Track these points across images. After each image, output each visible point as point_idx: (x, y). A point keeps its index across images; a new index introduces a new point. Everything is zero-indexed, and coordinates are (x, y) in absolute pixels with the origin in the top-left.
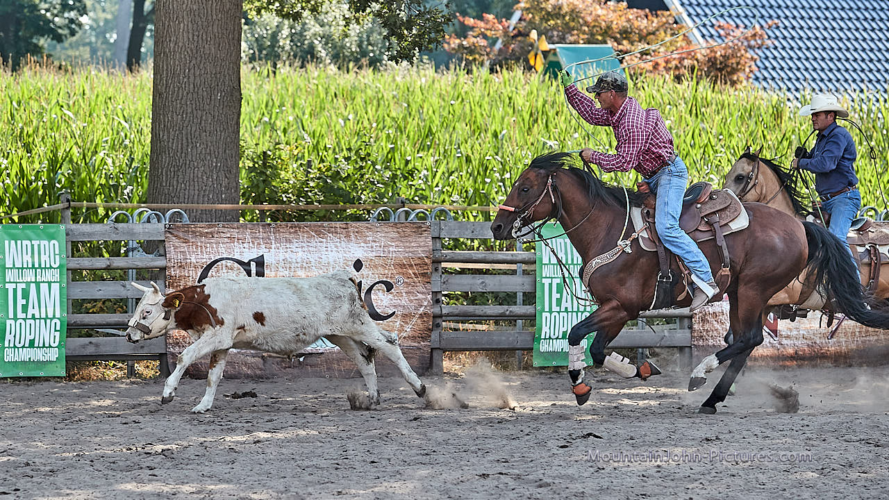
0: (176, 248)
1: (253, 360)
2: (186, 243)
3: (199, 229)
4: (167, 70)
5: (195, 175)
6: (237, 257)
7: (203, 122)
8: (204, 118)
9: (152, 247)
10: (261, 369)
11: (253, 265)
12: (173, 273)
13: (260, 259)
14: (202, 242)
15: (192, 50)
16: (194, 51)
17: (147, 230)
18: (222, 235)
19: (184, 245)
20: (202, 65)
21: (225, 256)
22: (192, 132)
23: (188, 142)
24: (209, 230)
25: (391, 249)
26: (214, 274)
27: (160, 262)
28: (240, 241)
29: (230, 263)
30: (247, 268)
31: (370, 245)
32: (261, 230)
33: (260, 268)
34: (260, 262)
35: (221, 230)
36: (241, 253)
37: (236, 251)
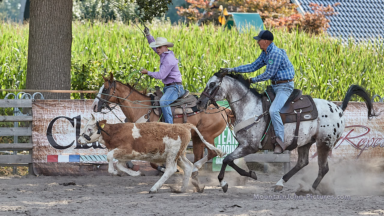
0: (37, 111)
1: (75, 167)
3: (49, 102)
4: (36, 24)
5: (49, 75)
6: (67, 116)
7: (53, 50)
8: (54, 47)
9: (26, 111)
10: (78, 171)
11: (75, 120)
12: (36, 123)
13: (79, 117)
14: (50, 109)
15: (48, 14)
16: (49, 15)
17: (23, 103)
18: (60, 105)
19: (41, 110)
20: (53, 22)
21: (61, 116)
22: (48, 54)
23: (45, 59)
24: (54, 103)
26: (56, 124)
27: (29, 118)
28: (69, 108)
29: (64, 119)
30: (72, 121)
32: (79, 103)
33: (78, 122)
34: (79, 119)
35: (60, 103)
36: (69, 114)
37: (67, 113)
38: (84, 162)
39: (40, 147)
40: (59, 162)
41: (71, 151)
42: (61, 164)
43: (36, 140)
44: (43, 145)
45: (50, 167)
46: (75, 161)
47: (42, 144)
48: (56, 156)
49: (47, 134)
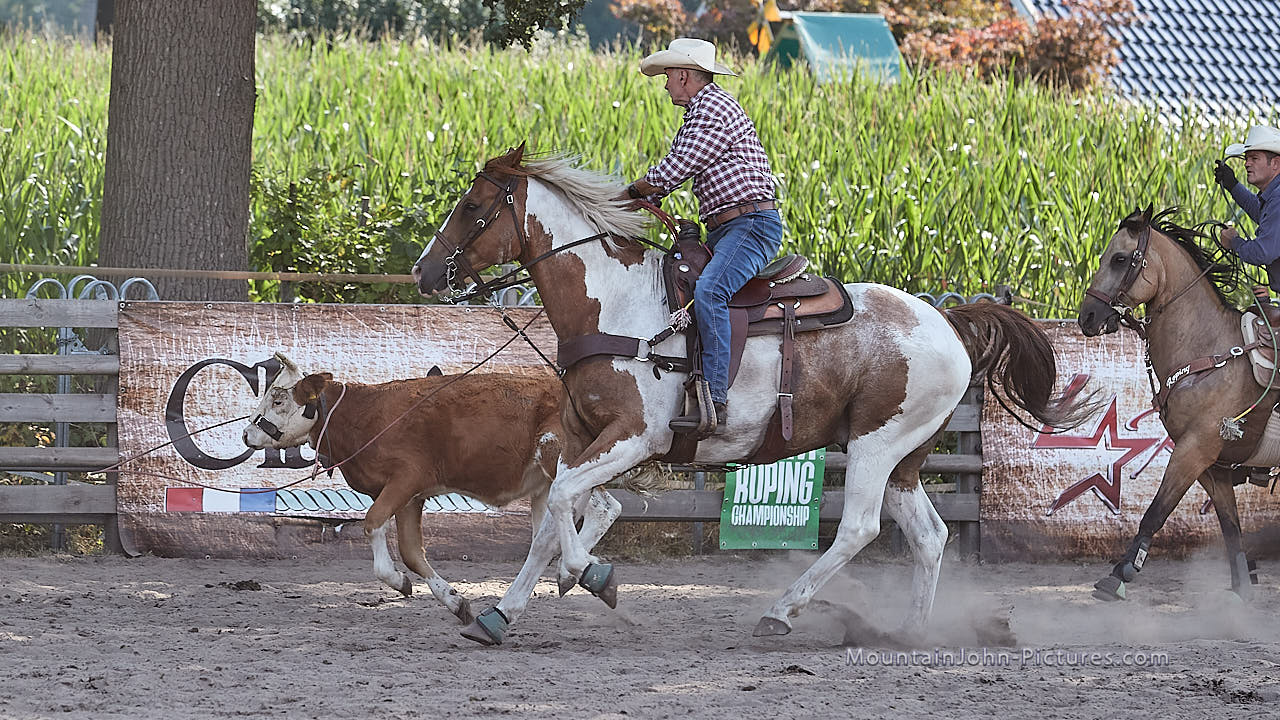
0: (135, 341)
1: (258, 528)
2: (152, 333)
3: (174, 311)
4: (134, 47)
5: (177, 220)
6: (236, 358)
7: (191, 133)
8: (193, 127)
9: (100, 339)
10: (271, 544)
12: (130, 382)
14: (178, 333)
15: (176, 16)
16: (180, 18)
17: (89, 312)
18: (212, 322)
19: (150, 337)
20: (191, 42)
21: (216, 356)
22: (174, 150)
23: (166, 166)
24: (191, 313)
26: (197, 385)
27: (109, 365)
28: (242, 332)
29: (223, 368)
31: (455, 343)
32: (276, 315)
35: (211, 313)
36: (243, 352)
37: (233, 348)
38: (289, 513)
39: (142, 460)
40: (205, 510)
41: (249, 475)
42: (212, 517)
43: (132, 437)
44: (153, 454)
45: (176, 528)
46: (260, 508)
47: (151, 450)
48: (198, 493)
49: (168, 418)
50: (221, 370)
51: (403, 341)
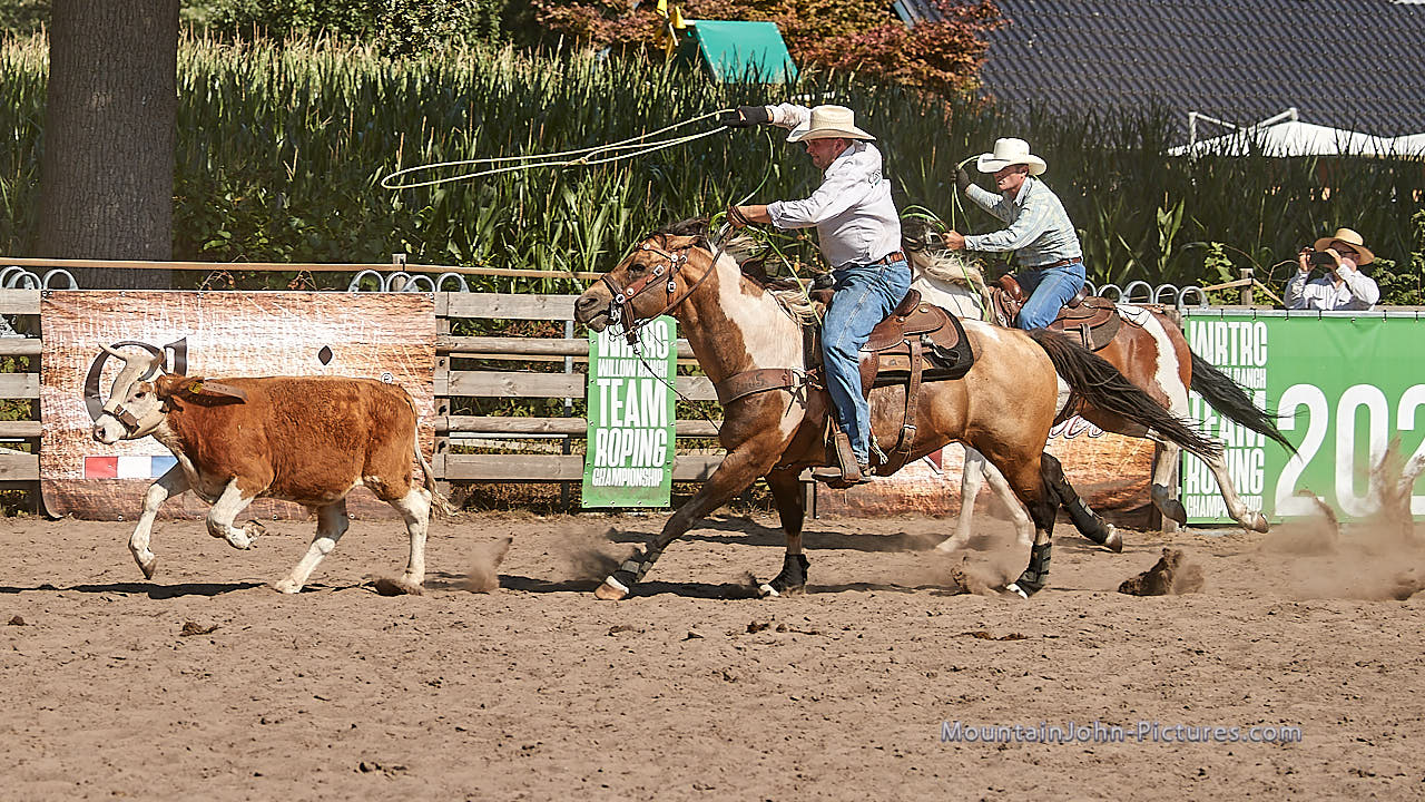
0: (56, 325)
2: (72, 318)
3: (92, 299)
5: (107, 215)
6: (148, 341)
7: (119, 138)
8: (121, 132)
11: (170, 356)
12: (51, 362)
13: (182, 344)
14: (95, 318)
15: (105, 33)
16: (109, 35)
17: (14, 300)
18: (126, 308)
19: (69, 321)
20: (119, 55)
21: (128, 339)
22: (104, 152)
23: (97, 167)
24: (106, 301)
25: (376, 332)
26: (112, 364)
27: (34, 346)
28: (152, 317)
29: (136, 349)
31: (343, 326)
32: (183, 302)
33: (181, 360)
34: (181, 351)
35: (125, 300)
36: (153, 335)
37: (145, 331)
39: (62, 432)
40: (120, 477)
42: (125, 483)
43: (53, 412)
44: (72, 426)
45: (93, 493)
47: (71, 423)
48: (114, 461)
49: (87, 394)
50: (134, 352)
51: (297, 324)
